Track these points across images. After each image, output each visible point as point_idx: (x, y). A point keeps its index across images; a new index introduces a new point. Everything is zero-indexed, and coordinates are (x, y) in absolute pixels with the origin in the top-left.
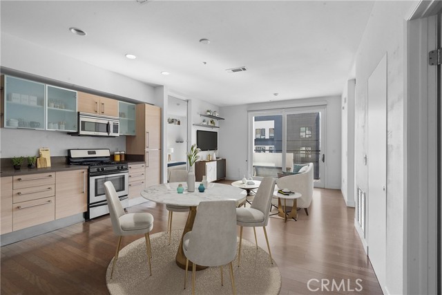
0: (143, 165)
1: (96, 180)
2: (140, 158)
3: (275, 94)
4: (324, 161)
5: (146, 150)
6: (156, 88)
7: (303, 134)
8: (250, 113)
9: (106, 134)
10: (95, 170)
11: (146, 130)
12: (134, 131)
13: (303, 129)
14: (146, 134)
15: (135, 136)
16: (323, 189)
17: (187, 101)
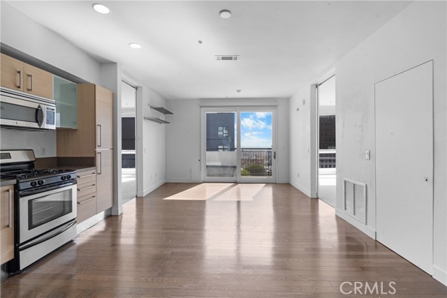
0: (94, 171)
1: (30, 202)
2: (89, 162)
3: (239, 91)
4: (275, 158)
5: (98, 150)
6: (104, 64)
7: (220, 133)
8: (203, 109)
9: (35, 125)
10: (28, 185)
11: (97, 123)
12: (75, 123)
13: (220, 128)
14: (98, 128)
15: (76, 130)
16: (275, 184)
17: (136, 88)
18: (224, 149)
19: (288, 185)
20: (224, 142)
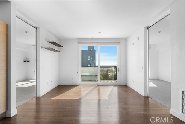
4: (119, 71)
7: (89, 59)
8: (79, 44)
16: (118, 86)
17: (36, 28)
18: (91, 66)
19: (126, 86)
20: (91, 63)
